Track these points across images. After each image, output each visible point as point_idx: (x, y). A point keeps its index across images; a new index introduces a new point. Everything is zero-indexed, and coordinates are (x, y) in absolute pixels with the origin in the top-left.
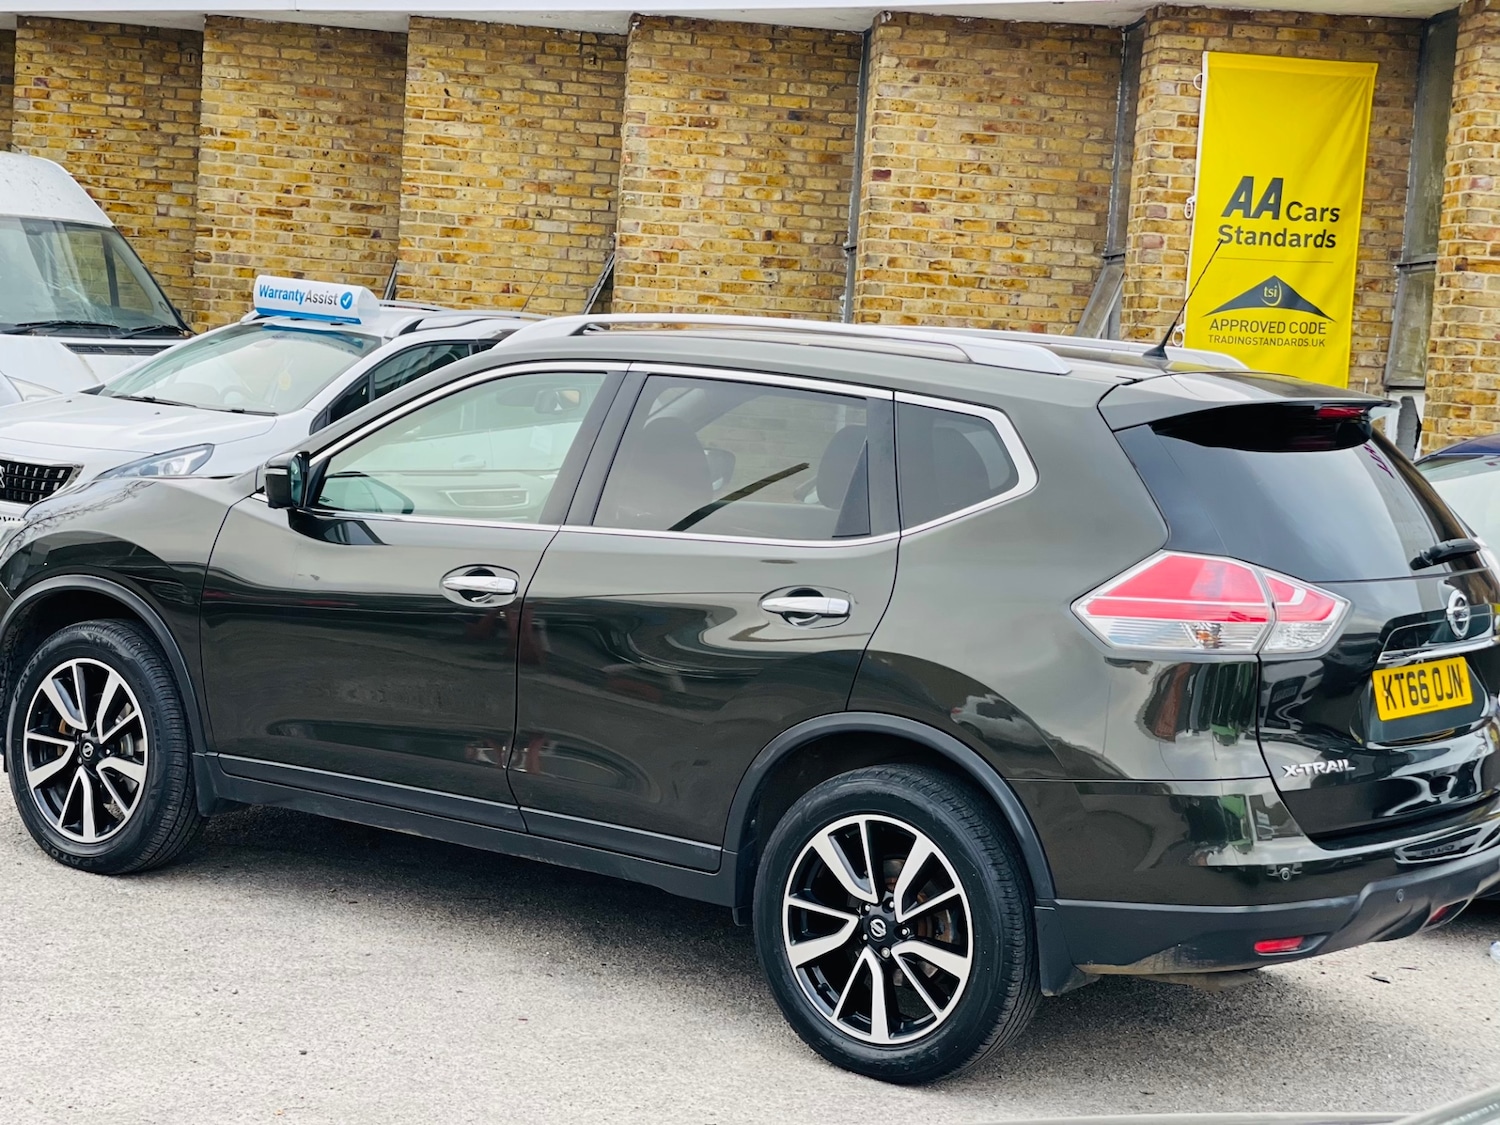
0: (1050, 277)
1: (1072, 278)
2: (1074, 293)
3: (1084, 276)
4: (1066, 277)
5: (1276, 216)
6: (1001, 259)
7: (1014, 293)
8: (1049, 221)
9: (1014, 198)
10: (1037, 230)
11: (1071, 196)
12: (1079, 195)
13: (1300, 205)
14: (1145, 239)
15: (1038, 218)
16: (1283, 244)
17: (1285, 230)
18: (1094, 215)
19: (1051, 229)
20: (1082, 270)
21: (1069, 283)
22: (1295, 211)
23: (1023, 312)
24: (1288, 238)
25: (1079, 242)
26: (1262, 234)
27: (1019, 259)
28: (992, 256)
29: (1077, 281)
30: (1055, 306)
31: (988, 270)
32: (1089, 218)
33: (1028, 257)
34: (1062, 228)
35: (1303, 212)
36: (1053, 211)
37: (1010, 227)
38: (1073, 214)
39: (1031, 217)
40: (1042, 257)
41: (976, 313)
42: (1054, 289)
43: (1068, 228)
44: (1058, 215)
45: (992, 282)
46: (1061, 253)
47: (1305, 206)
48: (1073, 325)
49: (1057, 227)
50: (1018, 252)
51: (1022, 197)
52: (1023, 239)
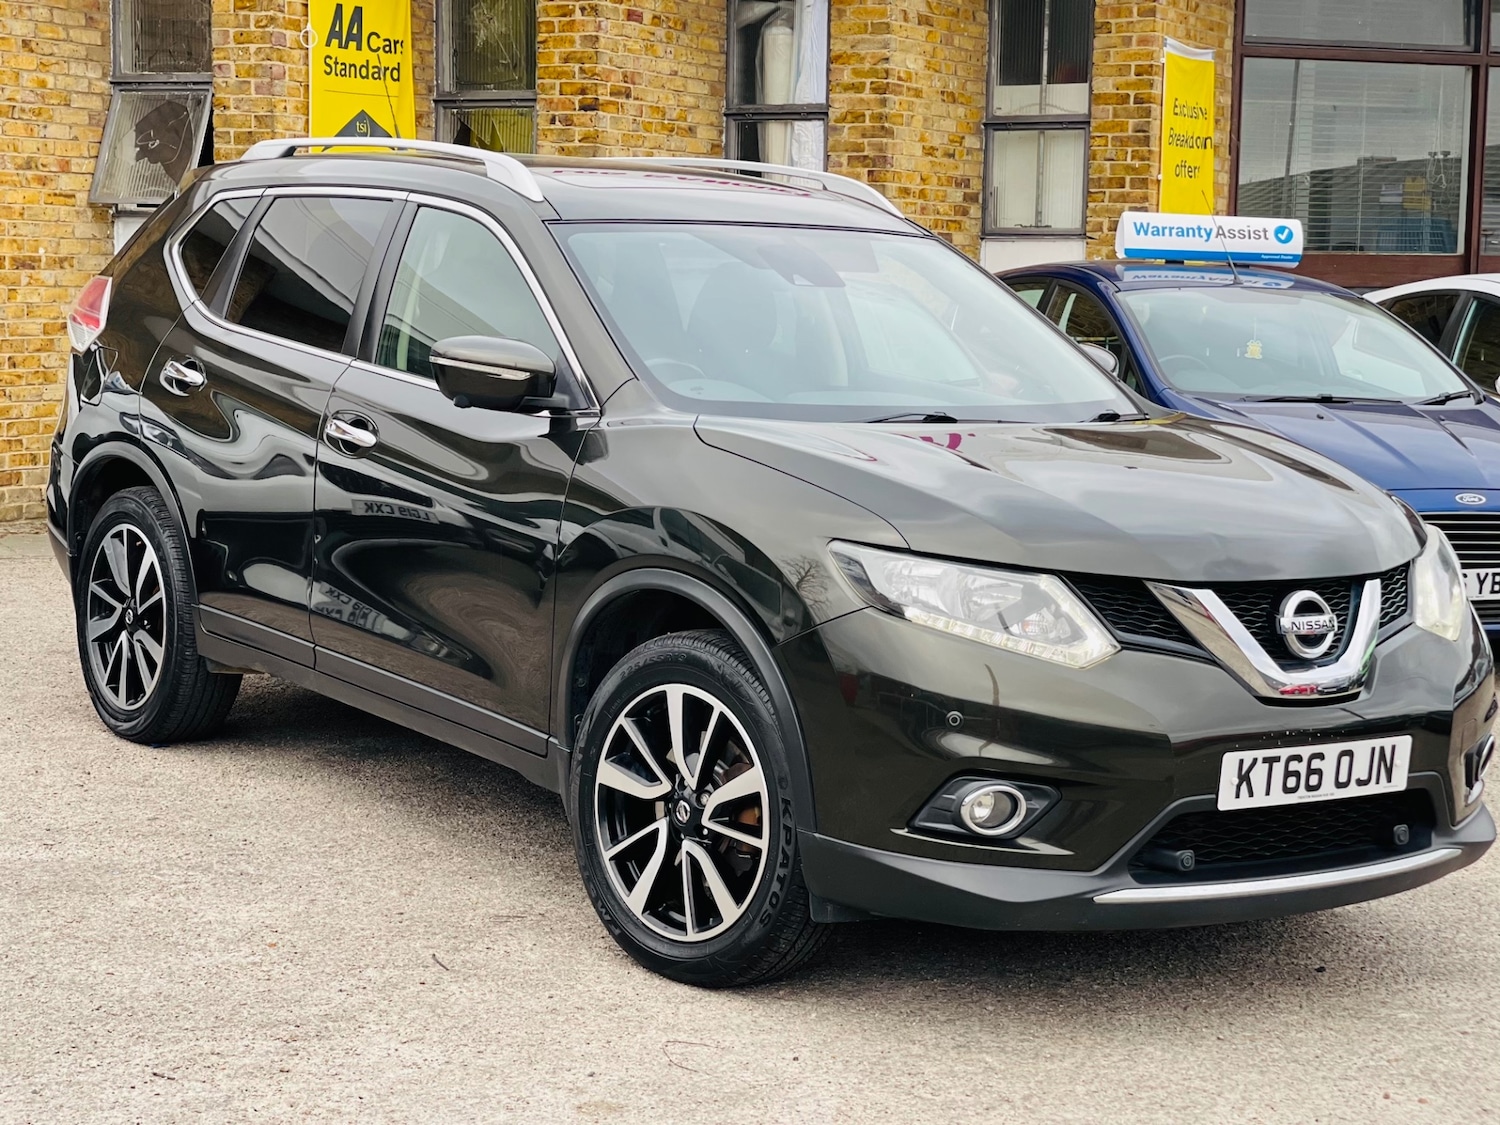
0: (69, 105)
1: (87, 106)
2: (90, 124)
3: (96, 104)
4: (82, 105)
5: (359, 48)
6: (29, 84)
7: (42, 124)
8: (64, 40)
9: (34, 11)
10: (56, 50)
11: (80, 12)
12: (86, 10)
13: (378, 37)
14: (274, 69)
15: (56, 37)
16: (367, 77)
17: (368, 61)
18: (100, 34)
19: (66, 49)
20: (95, 97)
21: (86, 112)
22: (375, 43)
23: (51, 146)
24: (371, 71)
25: (90, 64)
26: (351, 66)
27: (43, 84)
28: (20, 80)
29: (92, 110)
30: (76, 138)
31: (18, 97)
32: (94, 37)
33: (50, 81)
34: (75, 48)
35: (381, 44)
36: (66, 27)
37: (33, 45)
38: (83, 31)
39: (50, 35)
40: (62, 82)
41: (12, 148)
42: (74, 119)
43: (80, 48)
44: (71, 32)
45: (23, 110)
46: (77, 76)
47: (383, 37)
48: (92, 160)
49: (71, 46)
50: (42, 76)
51: (41, 10)
52: (45, 59)
